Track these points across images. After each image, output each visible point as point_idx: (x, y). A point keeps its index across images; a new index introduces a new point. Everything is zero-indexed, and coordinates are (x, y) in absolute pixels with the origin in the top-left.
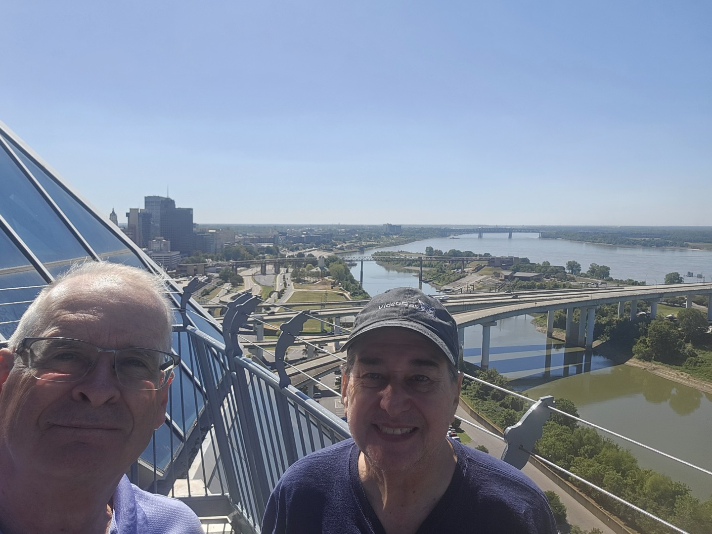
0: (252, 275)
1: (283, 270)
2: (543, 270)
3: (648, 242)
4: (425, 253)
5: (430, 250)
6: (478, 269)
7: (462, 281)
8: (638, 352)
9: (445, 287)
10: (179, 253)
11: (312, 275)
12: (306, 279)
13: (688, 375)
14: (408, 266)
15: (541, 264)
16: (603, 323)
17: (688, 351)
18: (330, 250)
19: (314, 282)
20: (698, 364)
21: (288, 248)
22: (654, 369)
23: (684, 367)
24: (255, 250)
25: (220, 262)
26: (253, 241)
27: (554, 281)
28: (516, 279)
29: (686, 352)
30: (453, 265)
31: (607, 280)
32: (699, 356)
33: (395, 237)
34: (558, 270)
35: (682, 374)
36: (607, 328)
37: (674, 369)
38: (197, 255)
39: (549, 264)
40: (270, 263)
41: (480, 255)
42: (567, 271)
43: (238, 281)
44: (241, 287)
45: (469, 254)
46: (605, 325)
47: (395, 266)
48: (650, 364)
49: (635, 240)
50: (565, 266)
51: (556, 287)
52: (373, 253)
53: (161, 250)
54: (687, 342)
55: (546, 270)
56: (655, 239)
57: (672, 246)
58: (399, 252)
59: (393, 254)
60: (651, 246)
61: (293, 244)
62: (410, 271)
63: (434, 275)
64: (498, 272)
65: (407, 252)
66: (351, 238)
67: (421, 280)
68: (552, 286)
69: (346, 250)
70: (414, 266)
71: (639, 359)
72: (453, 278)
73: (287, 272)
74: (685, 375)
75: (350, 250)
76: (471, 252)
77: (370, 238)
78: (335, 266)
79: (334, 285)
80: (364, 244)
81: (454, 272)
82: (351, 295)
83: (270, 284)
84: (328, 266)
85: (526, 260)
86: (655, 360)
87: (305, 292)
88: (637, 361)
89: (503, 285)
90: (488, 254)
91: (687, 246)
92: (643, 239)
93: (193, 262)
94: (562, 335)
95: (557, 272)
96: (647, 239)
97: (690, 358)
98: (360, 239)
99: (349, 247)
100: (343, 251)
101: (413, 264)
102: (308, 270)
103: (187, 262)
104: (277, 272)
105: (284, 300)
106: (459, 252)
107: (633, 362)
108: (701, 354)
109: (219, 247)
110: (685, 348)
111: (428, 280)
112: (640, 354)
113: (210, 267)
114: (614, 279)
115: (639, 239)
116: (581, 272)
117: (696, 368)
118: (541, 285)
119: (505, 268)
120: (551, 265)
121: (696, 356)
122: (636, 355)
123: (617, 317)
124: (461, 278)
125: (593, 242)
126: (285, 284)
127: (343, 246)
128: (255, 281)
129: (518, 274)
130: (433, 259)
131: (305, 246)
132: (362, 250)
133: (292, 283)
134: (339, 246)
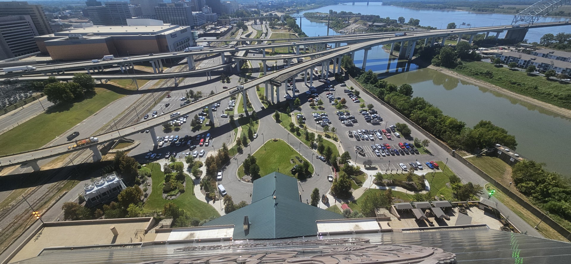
0: (251, 25)
1: (264, 22)
2: (387, 21)
3: (437, 6)
4: (329, 13)
5: (331, 11)
6: (355, 21)
7: (348, 27)
8: (433, 62)
9: (341, 31)
10: (216, 14)
11: (279, 25)
12: (276, 27)
13: (457, 73)
14: (321, 20)
15: (385, 18)
16: (417, 48)
17: (459, 62)
18: (283, 12)
19: (280, 29)
20: (463, 68)
21: (263, 11)
22: (441, 70)
23: (455, 69)
24: (249, 12)
25: (235, 18)
26: (247, 7)
27: (393, 27)
28: (374, 26)
29: (457, 62)
30: (343, 19)
31: (418, 27)
32: (463, 64)
33: (313, 4)
34: (394, 22)
35: (454, 73)
36: (419, 51)
37: (451, 70)
38: (224, 15)
39: (389, 18)
40: (258, 19)
41: (356, 14)
42: (398, 22)
43: (245, 28)
44: (247, 31)
45: (350, 13)
46: (418, 49)
47: (315, 20)
48: (439, 68)
49: (430, 6)
50: (397, 20)
51: (393, 30)
52: (304, 13)
53: (208, 12)
54: (458, 57)
55: (388, 22)
56: (440, 5)
57: (448, 8)
58: (316, 13)
59: (314, 14)
60: (437, 9)
61: (265, 9)
62: (322, 22)
63: (335, 24)
64: (366, 23)
65: (320, 13)
66: (292, 6)
67: (328, 27)
68: (391, 30)
69: (291, 12)
70: (324, 20)
71: (434, 65)
72: (344, 26)
73: (266, 23)
74: (455, 73)
75: (292, 12)
76: (351, 13)
77: (301, 5)
78: (289, 20)
79: (290, 30)
80: (298, 8)
81: (344, 23)
82: (299, 35)
83: (260, 29)
84: (285, 20)
85: (378, 17)
86: (442, 66)
87: (277, 33)
88: (433, 66)
89: (368, 30)
90: (360, 14)
91: (456, 9)
92: (434, 5)
93: (224, 18)
94: (397, 54)
95: (393, 23)
96: (436, 5)
97: (459, 65)
98: (296, 6)
99: (292, 10)
100: (289, 12)
101: (324, 19)
102: (276, 22)
103: (221, 19)
104: (262, 23)
105: (268, 37)
106: (345, 12)
107: (431, 67)
108: (464, 64)
109: (232, 11)
110: (457, 60)
111: (332, 27)
112: (435, 63)
113: (231, 21)
114: (421, 26)
115: (431, 5)
116: (405, 23)
117: (461, 70)
118: (386, 29)
119: (369, 21)
120: (390, 19)
121: (462, 64)
122: (433, 64)
123: (424, 45)
124: (348, 26)
125: (408, 7)
126: (267, 29)
127: (289, 10)
128: (253, 28)
129: (375, 24)
130: (333, 16)
131: (271, 10)
132: (298, 12)
133: (270, 29)
134: (287, 10)
